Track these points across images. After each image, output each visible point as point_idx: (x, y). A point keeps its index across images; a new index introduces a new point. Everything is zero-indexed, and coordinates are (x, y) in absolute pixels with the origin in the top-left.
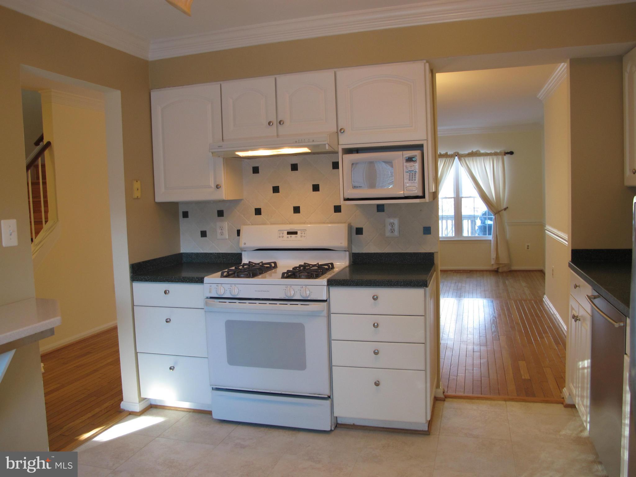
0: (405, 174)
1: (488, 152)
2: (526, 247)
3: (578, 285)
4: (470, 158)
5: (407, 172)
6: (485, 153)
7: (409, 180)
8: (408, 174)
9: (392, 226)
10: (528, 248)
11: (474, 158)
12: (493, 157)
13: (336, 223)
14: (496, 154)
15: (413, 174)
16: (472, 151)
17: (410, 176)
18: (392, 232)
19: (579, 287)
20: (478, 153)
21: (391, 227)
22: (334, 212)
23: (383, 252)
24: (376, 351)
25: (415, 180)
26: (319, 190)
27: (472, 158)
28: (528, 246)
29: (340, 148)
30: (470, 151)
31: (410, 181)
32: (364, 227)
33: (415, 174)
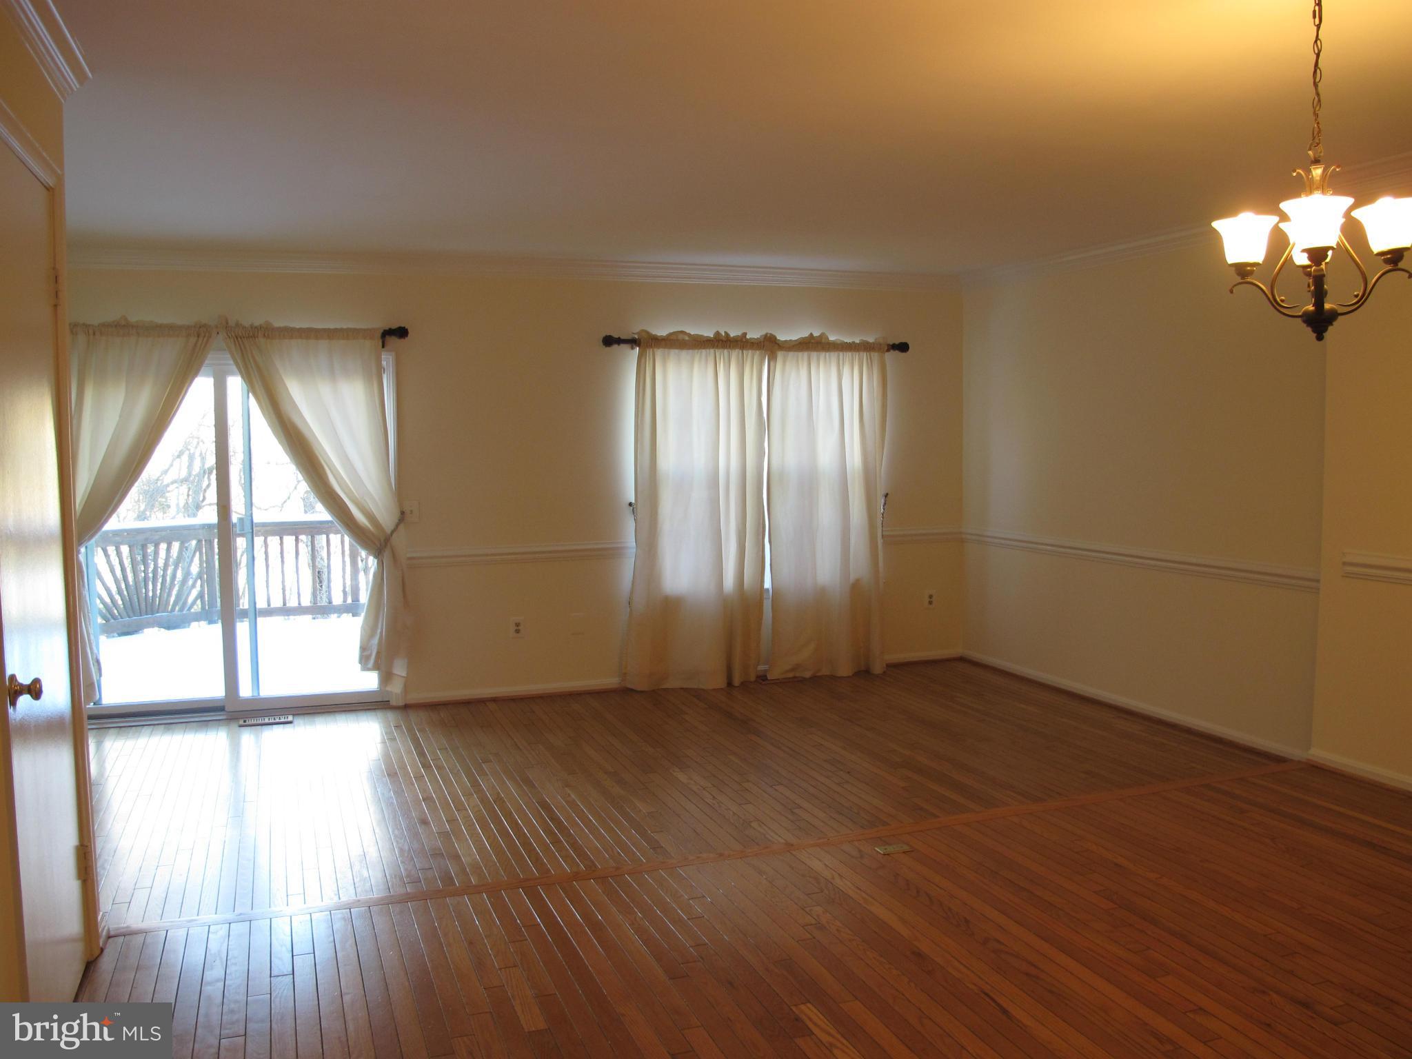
1: (848, 342)
2: (927, 599)
4: (800, 354)
6: (839, 342)
10: (930, 603)
11: (814, 355)
12: (861, 353)
14: (865, 347)
16: (811, 334)
20: (823, 341)
27: (806, 354)
28: (931, 597)
30: (805, 334)
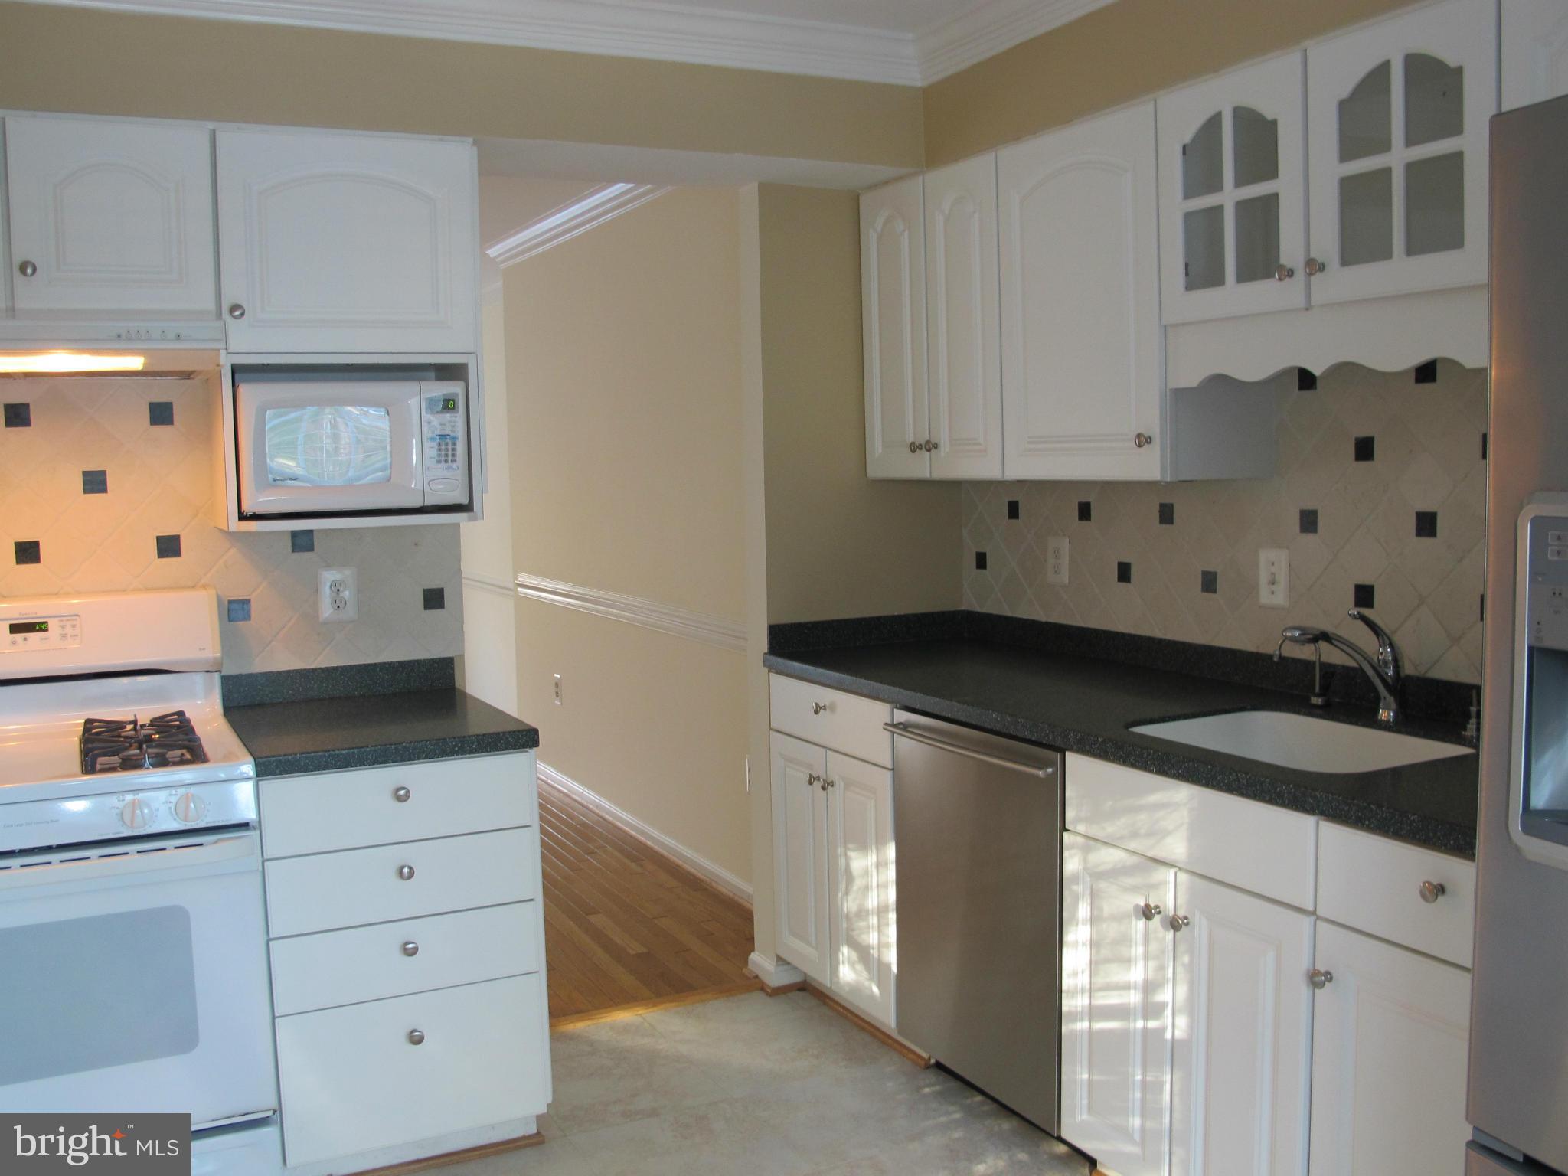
0: (426, 444)
3: (821, 705)
5: (432, 439)
7: (439, 462)
8: (435, 444)
9: (338, 590)
13: (164, 589)
15: (447, 444)
17: (440, 450)
18: (338, 607)
19: (825, 709)
21: (335, 594)
22: (159, 557)
23: (313, 666)
24: (410, 946)
25: (454, 461)
26: (104, 490)
29: (226, 362)
31: (440, 465)
32: (253, 598)
33: (454, 444)
